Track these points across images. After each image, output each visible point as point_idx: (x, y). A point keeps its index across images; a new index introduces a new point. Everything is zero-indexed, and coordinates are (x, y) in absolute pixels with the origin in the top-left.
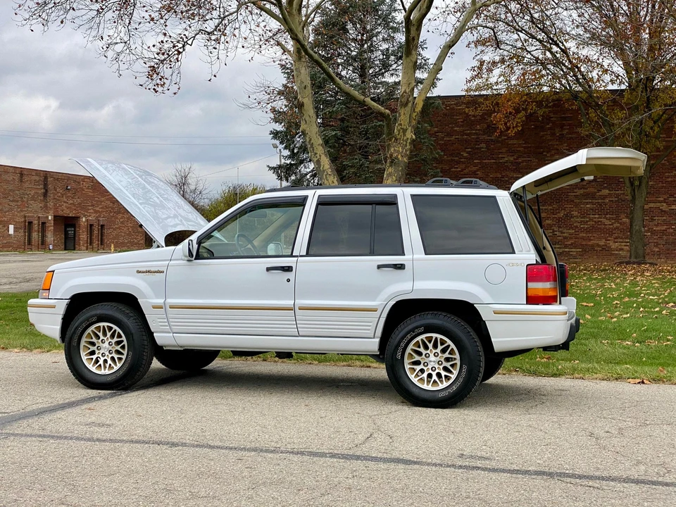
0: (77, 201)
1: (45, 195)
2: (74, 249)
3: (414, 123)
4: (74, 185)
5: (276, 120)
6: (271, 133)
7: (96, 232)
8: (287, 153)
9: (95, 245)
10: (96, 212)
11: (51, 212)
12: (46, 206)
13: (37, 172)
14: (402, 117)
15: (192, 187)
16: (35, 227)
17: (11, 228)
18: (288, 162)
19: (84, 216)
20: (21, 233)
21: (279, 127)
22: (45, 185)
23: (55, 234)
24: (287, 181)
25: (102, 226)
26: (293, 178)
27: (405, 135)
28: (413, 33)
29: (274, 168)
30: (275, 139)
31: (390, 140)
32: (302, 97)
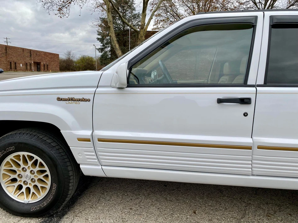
0: (40, 58)
1: (31, 56)
2: (40, 71)
3: (145, 35)
4: (39, 54)
5: (99, 35)
6: (97, 38)
7: (46, 67)
8: (102, 45)
9: (46, 70)
10: (45, 61)
11: (33, 61)
12: (31, 59)
13: (28, 50)
14: (141, 32)
15: (72, 56)
16: (28, 65)
17: (21, 65)
18: (102, 47)
19: (42, 62)
20: (24, 66)
21: (100, 37)
22: (31, 53)
23: (34, 67)
24: (102, 53)
25: (48, 65)
26: (103, 52)
27: (142, 38)
28: (145, 5)
29: (98, 49)
30: (98, 40)
31: (138, 39)
32: (110, 24)
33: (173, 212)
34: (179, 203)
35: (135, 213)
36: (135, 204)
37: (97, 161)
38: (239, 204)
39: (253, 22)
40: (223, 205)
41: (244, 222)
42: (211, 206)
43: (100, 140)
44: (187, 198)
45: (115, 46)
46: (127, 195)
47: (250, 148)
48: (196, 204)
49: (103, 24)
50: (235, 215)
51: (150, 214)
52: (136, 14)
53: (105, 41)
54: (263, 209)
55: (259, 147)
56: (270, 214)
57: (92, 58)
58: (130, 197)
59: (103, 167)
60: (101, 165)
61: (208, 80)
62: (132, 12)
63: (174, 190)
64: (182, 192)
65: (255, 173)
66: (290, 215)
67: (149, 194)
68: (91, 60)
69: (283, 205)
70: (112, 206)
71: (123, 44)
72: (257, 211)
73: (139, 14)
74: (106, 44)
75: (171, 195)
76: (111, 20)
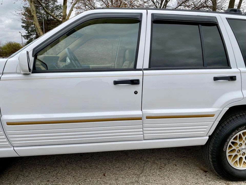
5: (23, 23)
6: (22, 26)
8: (27, 32)
18: (27, 34)
21: (24, 25)
24: (27, 39)
26: (29, 39)
29: (23, 36)
32: (33, 14)
33: (86, 177)
34: (92, 169)
35: (52, 184)
36: (53, 176)
37: (8, 143)
38: (140, 163)
39: (139, 18)
40: (127, 165)
41: (142, 176)
42: (118, 167)
43: (8, 124)
44: (99, 164)
45: (39, 33)
46: (46, 168)
47: (140, 119)
48: (106, 168)
49: (26, 13)
50: (136, 172)
51: (66, 183)
52: (58, 6)
53: (30, 29)
54: (157, 163)
55: (147, 118)
56: (162, 167)
57: (18, 44)
58: (48, 170)
59: (15, 148)
60: (13, 147)
61: (115, 64)
62: (54, 4)
63: (88, 158)
64: (95, 159)
65: (146, 138)
66: (175, 165)
67: (66, 165)
68: (18, 46)
69: (171, 158)
70: (30, 181)
72: (152, 166)
73: (61, 6)
74: (32, 31)
75: (85, 163)
76: (34, 10)
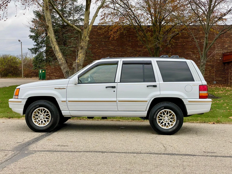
3: (89, 34)
5: (32, 31)
6: (29, 36)
8: (36, 43)
14: (85, 32)
18: (36, 47)
21: (33, 34)
24: (35, 54)
26: (37, 53)
27: (86, 39)
28: (89, 3)
29: (30, 49)
30: (31, 38)
31: (81, 40)
32: (48, 24)
37: (67, 109)
39: (117, 63)
43: (69, 101)
45: (54, 47)
47: (116, 102)
49: (37, 19)
53: (40, 40)
55: (119, 101)
57: (15, 58)
60: (69, 111)
62: (73, 4)
68: (14, 61)
71: (63, 42)
73: (82, 7)
74: (42, 43)
76: (49, 19)
